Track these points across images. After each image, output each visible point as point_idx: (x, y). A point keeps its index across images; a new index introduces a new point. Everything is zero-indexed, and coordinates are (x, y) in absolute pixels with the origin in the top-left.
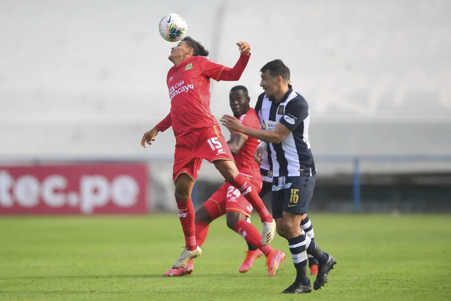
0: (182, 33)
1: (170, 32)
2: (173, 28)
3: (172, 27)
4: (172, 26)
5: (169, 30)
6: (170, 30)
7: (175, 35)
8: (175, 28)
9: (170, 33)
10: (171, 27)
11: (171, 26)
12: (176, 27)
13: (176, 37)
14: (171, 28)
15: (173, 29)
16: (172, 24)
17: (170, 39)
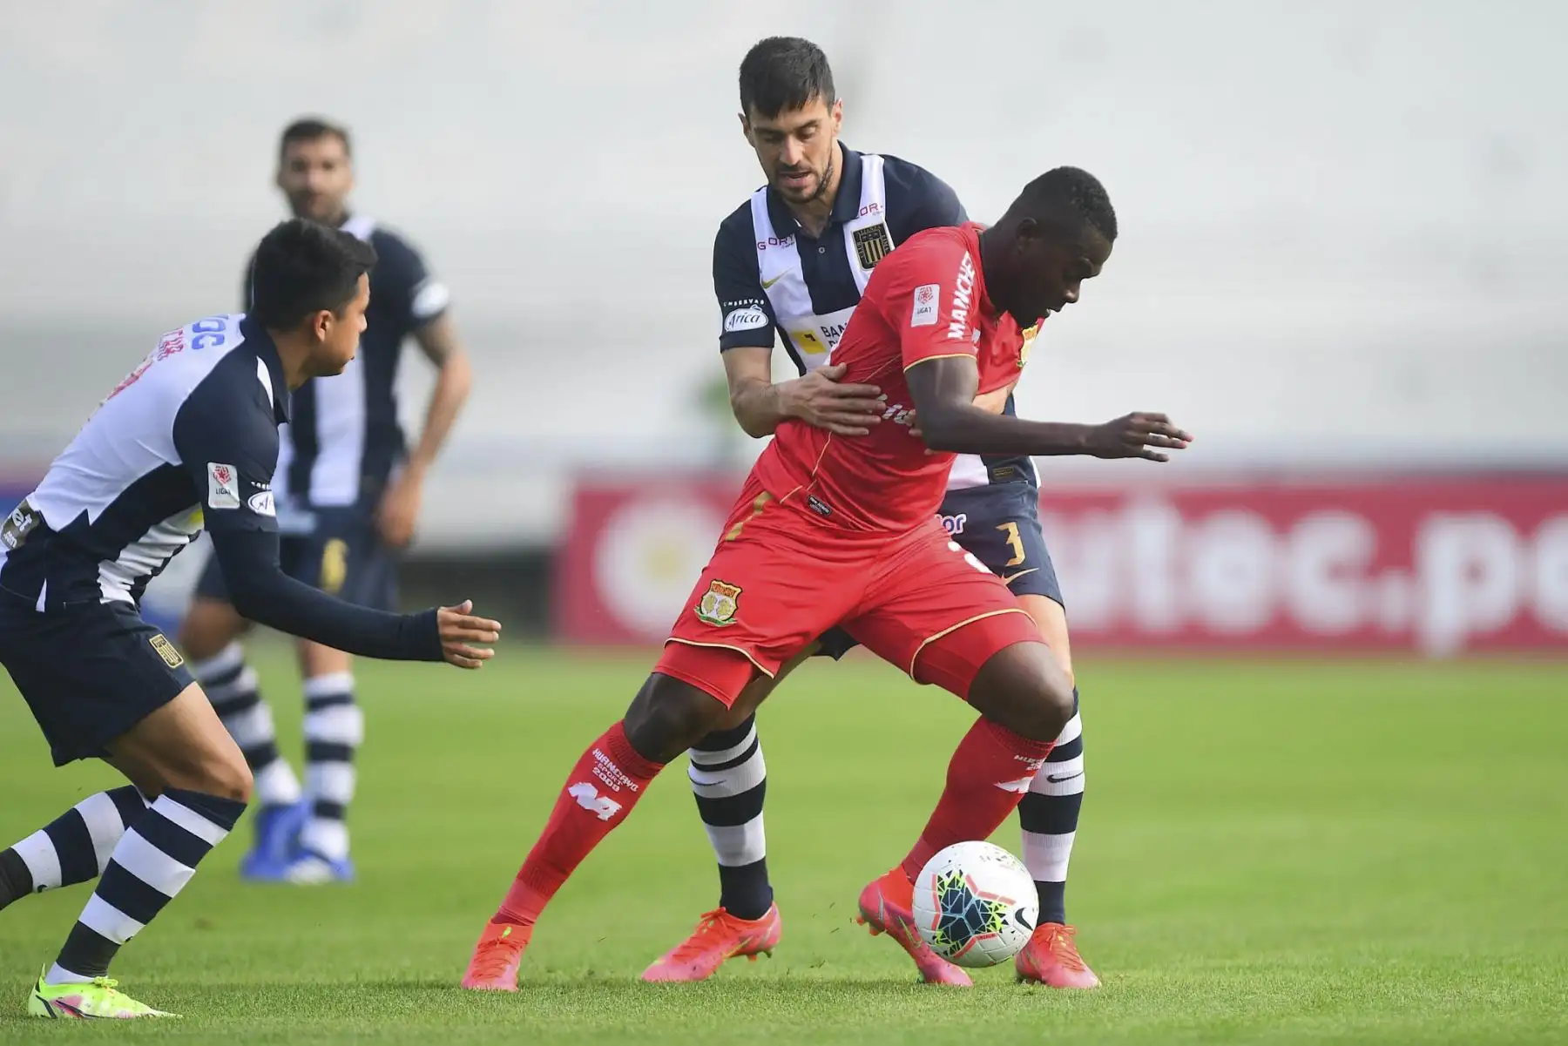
0: (947, 942)
1: (978, 902)
2: (990, 921)
3: (993, 919)
4: (998, 920)
5: (990, 903)
6: (987, 906)
7: (958, 916)
8: (983, 929)
9: (975, 897)
10: (997, 917)
11: (1001, 915)
12: (986, 933)
13: (945, 909)
14: (993, 914)
15: (987, 917)
16: (1005, 922)
17: (947, 881)
